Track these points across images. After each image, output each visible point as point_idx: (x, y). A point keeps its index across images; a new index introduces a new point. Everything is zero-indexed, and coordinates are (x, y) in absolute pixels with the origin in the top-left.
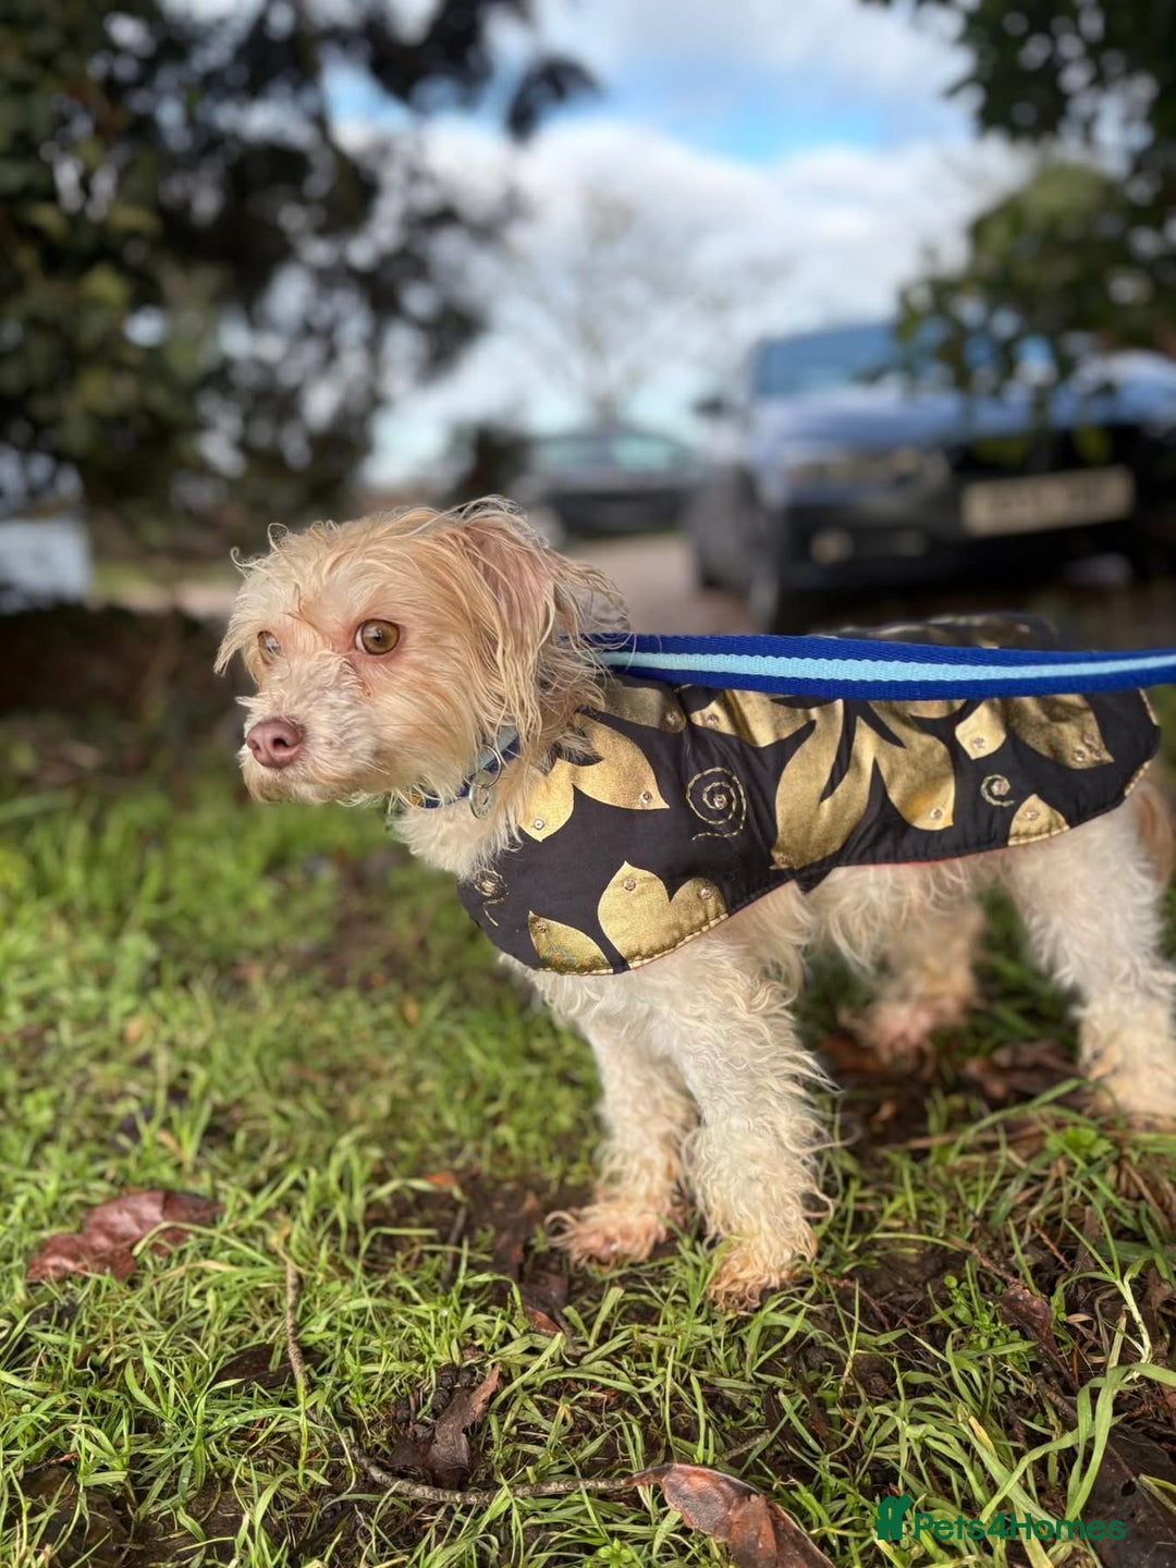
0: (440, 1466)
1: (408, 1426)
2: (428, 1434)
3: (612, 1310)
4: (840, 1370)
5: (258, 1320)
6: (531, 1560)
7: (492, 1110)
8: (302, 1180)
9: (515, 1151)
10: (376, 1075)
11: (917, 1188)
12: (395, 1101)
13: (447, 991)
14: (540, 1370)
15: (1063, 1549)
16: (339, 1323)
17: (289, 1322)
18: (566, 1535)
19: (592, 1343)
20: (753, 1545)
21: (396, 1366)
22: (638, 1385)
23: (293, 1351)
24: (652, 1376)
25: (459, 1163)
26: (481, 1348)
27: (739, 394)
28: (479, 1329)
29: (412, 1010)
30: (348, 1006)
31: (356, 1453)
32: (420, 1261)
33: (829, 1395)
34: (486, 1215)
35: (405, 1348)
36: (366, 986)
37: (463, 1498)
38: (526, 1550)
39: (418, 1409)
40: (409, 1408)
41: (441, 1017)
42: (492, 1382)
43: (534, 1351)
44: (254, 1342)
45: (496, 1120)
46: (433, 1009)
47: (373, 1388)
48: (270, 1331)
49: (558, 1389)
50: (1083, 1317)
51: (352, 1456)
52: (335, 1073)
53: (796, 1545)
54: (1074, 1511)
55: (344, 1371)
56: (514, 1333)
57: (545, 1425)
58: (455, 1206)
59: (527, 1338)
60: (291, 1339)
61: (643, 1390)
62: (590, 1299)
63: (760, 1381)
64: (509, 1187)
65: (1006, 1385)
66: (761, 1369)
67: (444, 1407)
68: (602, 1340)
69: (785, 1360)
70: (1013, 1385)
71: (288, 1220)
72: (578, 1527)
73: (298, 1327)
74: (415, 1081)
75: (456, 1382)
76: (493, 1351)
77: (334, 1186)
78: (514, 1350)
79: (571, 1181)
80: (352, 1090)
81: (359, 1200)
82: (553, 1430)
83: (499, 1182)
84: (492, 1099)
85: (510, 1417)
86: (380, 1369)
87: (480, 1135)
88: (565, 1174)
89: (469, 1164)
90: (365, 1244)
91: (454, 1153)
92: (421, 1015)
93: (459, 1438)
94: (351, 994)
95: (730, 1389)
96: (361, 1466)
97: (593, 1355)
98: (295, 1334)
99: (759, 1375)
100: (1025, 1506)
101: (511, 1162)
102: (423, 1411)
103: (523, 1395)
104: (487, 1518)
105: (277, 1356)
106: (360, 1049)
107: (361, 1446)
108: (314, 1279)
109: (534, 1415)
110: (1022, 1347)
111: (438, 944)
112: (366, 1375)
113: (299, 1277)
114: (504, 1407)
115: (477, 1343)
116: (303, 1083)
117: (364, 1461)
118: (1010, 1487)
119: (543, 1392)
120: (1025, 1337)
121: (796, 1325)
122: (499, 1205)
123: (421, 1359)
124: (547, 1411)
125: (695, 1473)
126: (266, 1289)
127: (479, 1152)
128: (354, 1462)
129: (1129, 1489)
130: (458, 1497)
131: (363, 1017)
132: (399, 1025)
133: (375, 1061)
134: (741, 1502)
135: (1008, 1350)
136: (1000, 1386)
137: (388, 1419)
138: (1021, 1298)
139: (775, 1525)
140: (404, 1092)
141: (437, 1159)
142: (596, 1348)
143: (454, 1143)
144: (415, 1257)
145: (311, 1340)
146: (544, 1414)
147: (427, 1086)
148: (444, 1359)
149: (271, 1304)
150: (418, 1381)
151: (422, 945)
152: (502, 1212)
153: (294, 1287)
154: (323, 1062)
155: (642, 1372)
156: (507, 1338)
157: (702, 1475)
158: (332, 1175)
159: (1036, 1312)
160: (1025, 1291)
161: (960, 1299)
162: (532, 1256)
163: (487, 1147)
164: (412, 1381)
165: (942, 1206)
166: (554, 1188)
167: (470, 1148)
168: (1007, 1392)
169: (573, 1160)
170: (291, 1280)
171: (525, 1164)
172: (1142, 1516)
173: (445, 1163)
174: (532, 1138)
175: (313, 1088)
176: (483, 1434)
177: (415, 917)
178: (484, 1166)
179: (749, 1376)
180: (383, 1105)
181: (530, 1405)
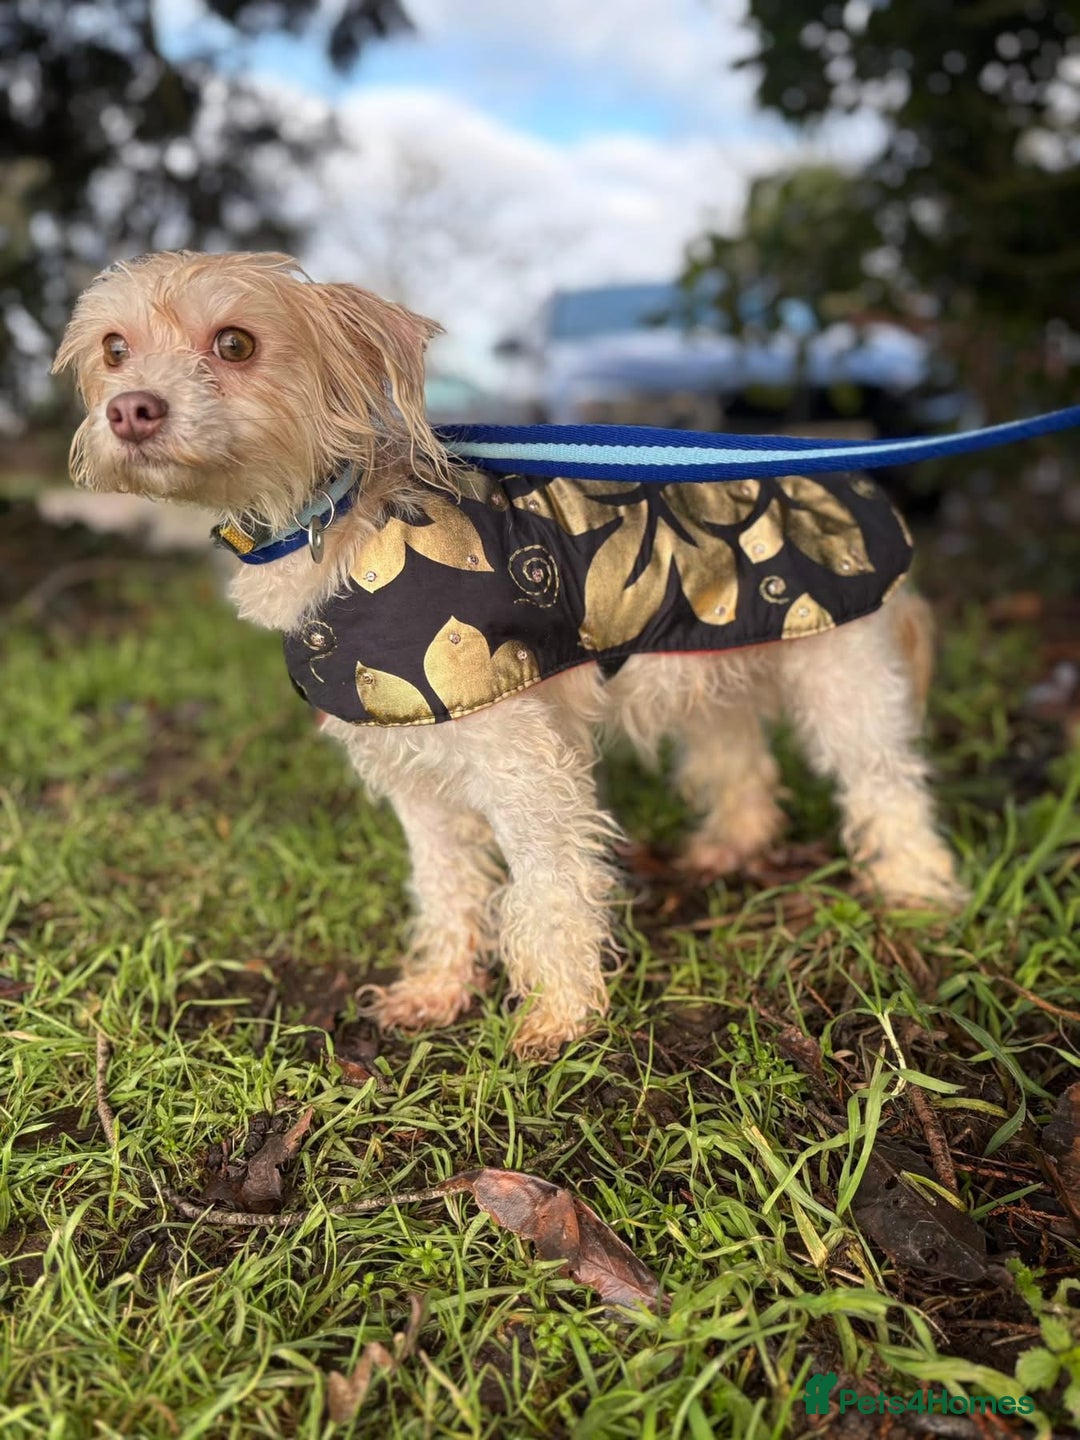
0: (253, 1199)
1: (220, 1168)
2: (241, 1172)
3: (420, 1065)
4: (633, 1104)
5: (67, 1087)
6: (344, 1268)
7: (304, 906)
8: (114, 961)
9: (326, 941)
10: (187, 879)
11: (701, 961)
12: (207, 899)
13: (258, 810)
14: (352, 1115)
15: (835, 1235)
16: (150, 1084)
17: (99, 1084)
18: (377, 1246)
19: (401, 1092)
20: (558, 1237)
21: (210, 1117)
22: (445, 1124)
23: (103, 1110)
24: (459, 1115)
25: (271, 952)
26: (293, 1098)
27: (536, 339)
28: (290, 1082)
29: (223, 825)
30: (160, 819)
31: (168, 1192)
32: (232, 1030)
33: (623, 1126)
34: (298, 994)
35: (218, 1102)
36: (177, 806)
37: (277, 1220)
38: (339, 1260)
39: (230, 1153)
40: (222, 1152)
41: (253, 829)
42: (304, 1124)
43: (344, 1101)
44: (61, 1106)
45: (307, 914)
46: (244, 824)
47: (185, 1138)
48: (78, 1095)
49: (364, 1131)
50: (846, 1053)
51: (164, 1195)
52: (147, 876)
53: (598, 1236)
54: (844, 1202)
55: (154, 1122)
56: (325, 1084)
57: (356, 1162)
58: (266, 987)
59: (339, 1089)
60: (100, 1098)
61: (450, 1128)
62: (399, 1058)
63: (559, 1119)
64: (319, 972)
65: (781, 1110)
66: (561, 1108)
67: (257, 1150)
68: (409, 1090)
69: (583, 1101)
70: (786, 1110)
71: (98, 998)
72: (390, 1238)
73: (107, 1088)
74: (226, 884)
75: (267, 1128)
76: (305, 1099)
77: (146, 965)
78: (327, 1098)
79: (379, 965)
80: (164, 890)
81: (171, 980)
82: (362, 1165)
83: (309, 968)
84: (303, 896)
85: (322, 1155)
86: (193, 1120)
87: (292, 926)
88: (373, 959)
89: (280, 952)
90: (177, 1016)
91: (265, 944)
92: (232, 830)
93: (272, 1173)
94: (164, 809)
95: (532, 1125)
96: (172, 1203)
97: (402, 1103)
98: (104, 1094)
99: (559, 1114)
100: (800, 1197)
101: (321, 951)
102: (235, 1154)
103: (334, 1136)
104: (300, 1235)
105: (86, 1116)
106: (171, 857)
107: (172, 1187)
108: (125, 1048)
109: (346, 1154)
110: (794, 1078)
111: (250, 773)
112: (178, 1126)
113: (109, 1044)
114: (316, 1147)
115: (290, 1094)
116: (114, 883)
117: (176, 1199)
118: (788, 1182)
119: (354, 1135)
120: (796, 1070)
121: (591, 1071)
122: (309, 987)
123: (233, 1111)
124: (358, 1150)
125: (503, 1176)
126: (75, 1058)
127: (290, 941)
128: (166, 1200)
129: (892, 1183)
130: (271, 1219)
131: (175, 827)
132: (210, 837)
133: (186, 867)
134: (547, 1198)
135: (782, 1081)
136: (776, 1112)
137: (199, 1163)
138: (794, 1039)
139: (579, 1218)
140: (215, 891)
142: (404, 1097)
143: (266, 935)
144: (227, 1029)
145: (121, 1098)
146: (355, 1153)
147: (238, 886)
148: (257, 1108)
149: (80, 1073)
150: (230, 1130)
151: (234, 775)
152: (312, 992)
153: (104, 1054)
154: (135, 865)
155: (447, 1113)
156: (319, 1089)
157: (511, 1178)
158: (145, 957)
159: (807, 1050)
160: (799, 1035)
161: (741, 1043)
162: (342, 1026)
163: (298, 937)
164: (225, 1131)
165: (723, 974)
166: (363, 971)
167: (281, 937)
168: (782, 1115)
169: (381, 946)
170: (101, 1048)
171: (335, 951)
172: (903, 1203)
173: (256, 951)
174: (343, 928)
175: (125, 888)
176: (296, 1171)
177: (226, 752)
178: (296, 952)
179: (550, 1115)
180: (196, 903)
181: (341, 1145)
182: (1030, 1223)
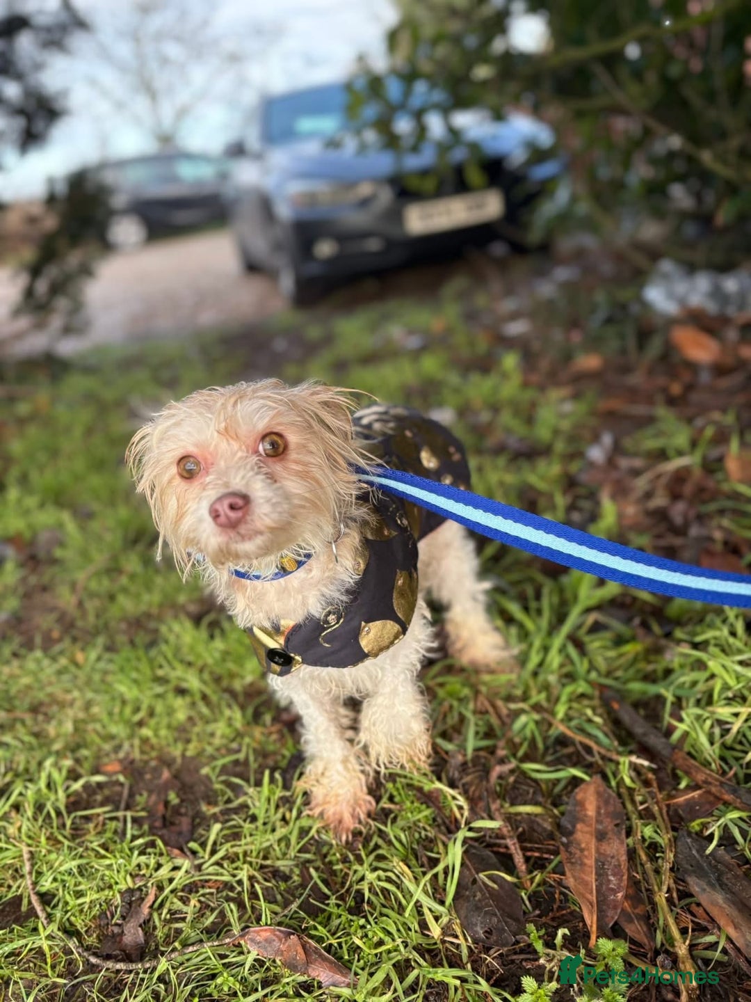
0: (129, 948)
1: (108, 928)
2: (120, 931)
3: (216, 836)
5: (11, 882)
6: (182, 992)
7: (137, 718)
8: (24, 792)
9: (154, 741)
10: (62, 705)
12: (77, 723)
13: (101, 641)
14: (180, 878)
15: (445, 920)
16: (59, 877)
17: (29, 882)
18: (200, 972)
19: (207, 857)
21: (95, 896)
22: (234, 876)
23: (34, 899)
24: (242, 869)
25: (121, 755)
26: (144, 875)
28: (142, 865)
29: (80, 657)
30: (38, 661)
31: (80, 950)
32: (104, 824)
33: (334, 858)
34: (141, 785)
35: (101, 884)
36: (48, 643)
37: (142, 965)
38: (179, 987)
39: (113, 916)
40: (107, 918)
41: (99, 659)
42: (152, 891)
43: (176, 868)
44: (10, 895)
45: (141, 724)
46: (93, 655)
47: (85, 910)
48: (19, 887)
49: (191, 888)
51: (78, 953)
52: (35, 709)
53: (316, 953)
54: (449, 898)
55: (67, 903)
56: (163, 862)
57: (185, 909)
58: (122, 785)
59: (171, 863)
60: (31, 893)
61: (237, 878)
62: (204, 830)
63: (299, 858)
64: (153, 763)
65: (420, 833)
66: (300, 851)
67: (127, 914)
68: (213, 852)
70: (423, 833)
71: (19, 816)
72: (206, 967)
73: (35, 884)
74: (88, 705)
75: (133, 899)
76: (151, 875)
77: (44, 790)
78: (164, 872)
80: (48, 718)
81: (61, 795)
82: (190, 909)
83: (146, 762)
84: (137, 710)
85: (165, 911)
86: (87, 899)
87: (131, 736)
88: (185, 750)
89: (128, 754)
90: (68, 823)
91: (118, 748)
92: (86, 659)
93: (137, 931)
94: (38, 654)
95: (284, 866)
96: (84, 957)
97: (208, 863)
98: (33, 889)
99: (298, 855)
100: (427, 902)
101: (152, 748)
102: (116, 917)
103: (171, 896)
104: (156, 974)
105: (25, 902)
106: (49, 690)
107: (82, 946)
108: (40, 851)
109: (178, 905)
110: (427, 812)
111: (91, 606)
112: (80, 905)
113: (31, 852)
114: (162, 905)
115: (142, 873)
116: (15, 720)
117: (85, 954)
118: (419, 895)
119: (183, 890)
120: (428, 807)
122: (148, 776)
123: (110, 887)
124: (185, 901)
125: (262, 930)
126: (11, 864)
127: (132, 746)
128: (80, 955)
129: (475, 881)
130: (140, 966)
131: (49, 669)
132: (73, 669)
133: (61, 696)
134: (286, 939)
135: (420, 816)
136: (417, 835)
137: (96, 927)
139: (304, 947)
140: (81, 715)
141: (107, 755)
142: (209, 859)
143: (116, 742)
144: (101, 823)
145: (43, 890)
146: (184, 903)
147: (95, 710)
148: (123, 887)
149: (16, 870)
150: (111, 900)
151: (80, 604)
152: (151, 780)
153: (29, 860)
154: (27, 702)
155: (236, 869)
156: (159, 866)
157: (266, 930)
158: (42, 784)
161: (396, 793)
162: (169, 808)
163: (137, 742)
164: (108, 902)
166: (179, 761)
167: (126, 746)
168: (421, 837)
169: (188, 741)
170: (26, 856)
171: (161, 749)
172: (479, 895)
173: (113, 756)
174: (163, 732)
175: (23, 723)
176: (151, 923)
178: (136, 755)
179: (293, 857)
180: (69, 727)
181: (175, 900)
182: (552, 883)
